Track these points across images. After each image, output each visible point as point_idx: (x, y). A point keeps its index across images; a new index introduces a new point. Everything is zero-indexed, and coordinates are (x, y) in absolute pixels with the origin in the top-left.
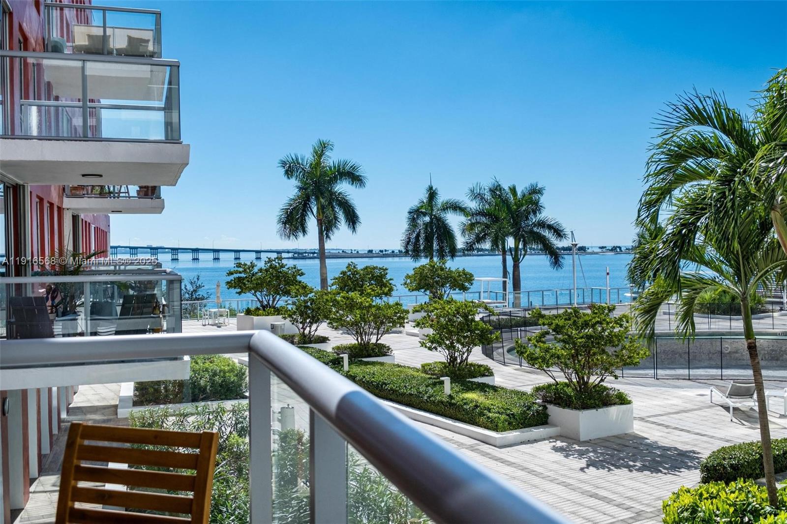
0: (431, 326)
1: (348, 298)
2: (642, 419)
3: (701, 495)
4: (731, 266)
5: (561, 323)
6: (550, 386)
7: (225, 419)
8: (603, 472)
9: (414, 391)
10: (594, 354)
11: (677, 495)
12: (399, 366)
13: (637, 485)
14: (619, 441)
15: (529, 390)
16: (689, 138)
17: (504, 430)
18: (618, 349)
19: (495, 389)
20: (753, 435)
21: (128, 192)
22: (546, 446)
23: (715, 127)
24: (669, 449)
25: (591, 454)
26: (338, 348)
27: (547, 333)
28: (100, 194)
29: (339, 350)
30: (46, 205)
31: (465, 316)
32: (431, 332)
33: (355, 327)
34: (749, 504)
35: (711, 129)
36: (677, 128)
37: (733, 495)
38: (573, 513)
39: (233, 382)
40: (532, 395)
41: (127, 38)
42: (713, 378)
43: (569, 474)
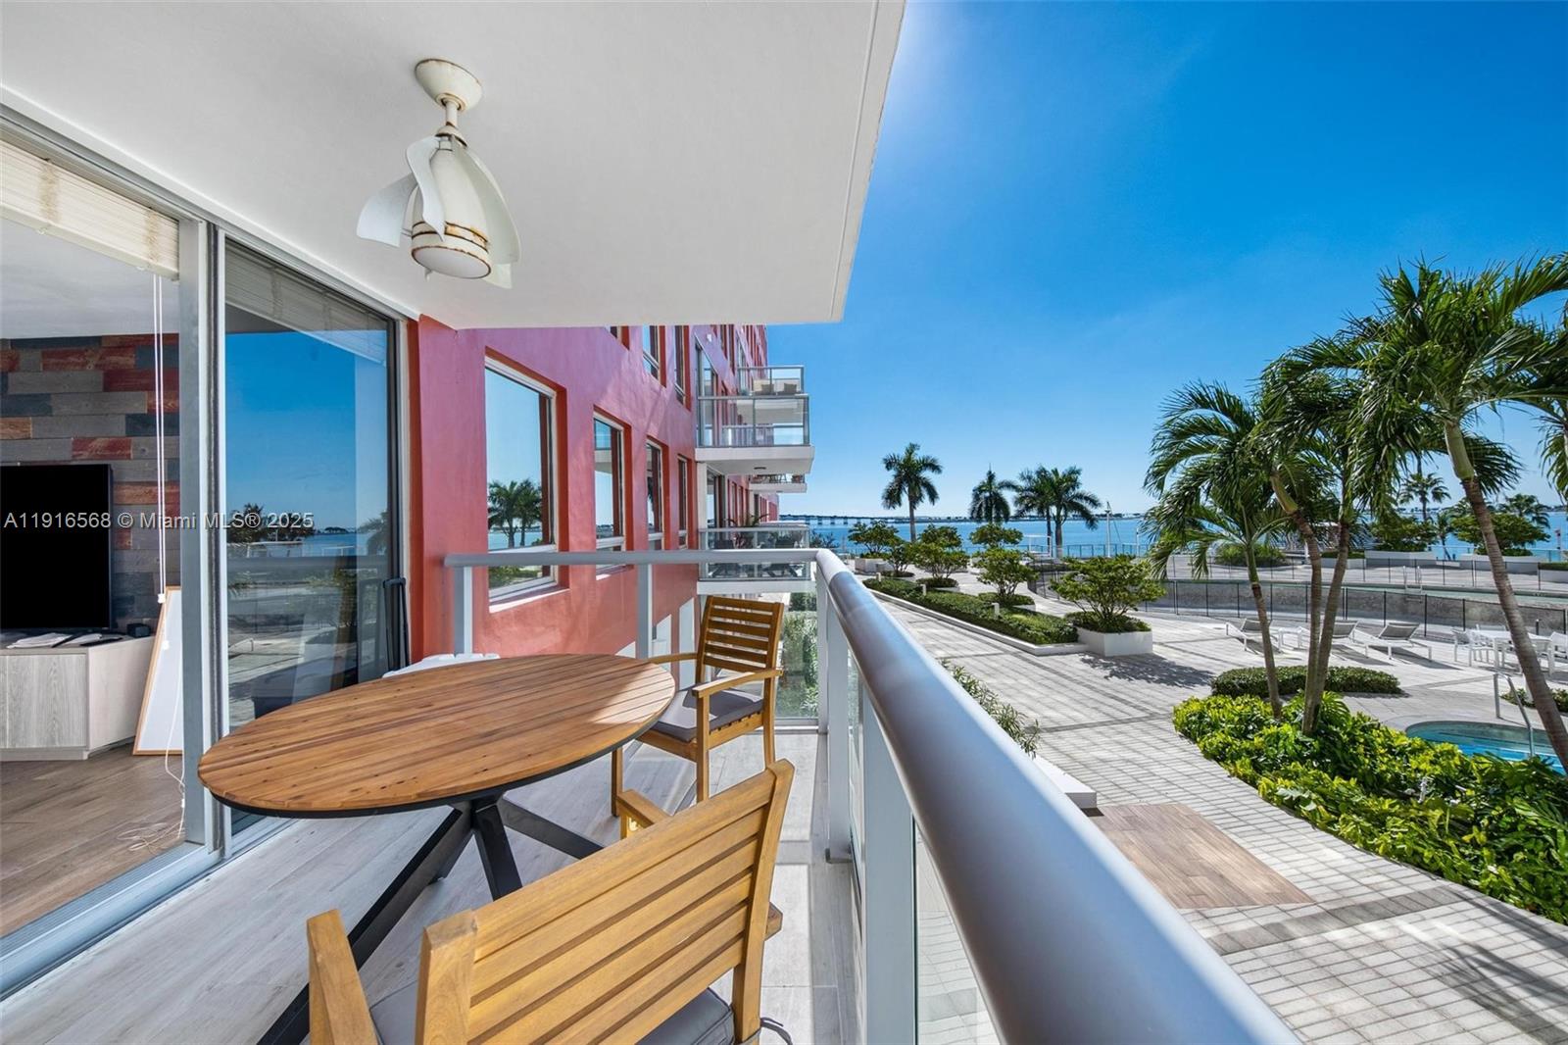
0: (985, 567)
2: (1161, 644)
3: (1209, 704)
4: (1236, 523)
5: (1088, 567)
6: (1079, 614)
8: (1124, 681)
9: (972, 612)
10: (1118, 591)
11: (1187, 703)
12: (962, 594)
13: (1153, 693)
14: (1141, 659)
15: (1062, 616)
16: (1191, 420)
17: (1041, 643)
18: (1138, 588)
19: (1034, 613)
20: (1257, 660)
21: (786, 479)
22: (1077, 658)
23: (1217, 410)
24: (1186, 668)
25: (1115, 667)
26: (920, 580)
28: (770, 480)
29: (921, 581)
30: (739, 488)
32: (985, 571)
33: (931, 567)
34: (1254, 715)
35: (1211, 412)
37: (1238, 707)
38: (1096, 708)
40: (1065, 620)
41: (784, 384)
42: (1231, 616)
43: (1094, 680)
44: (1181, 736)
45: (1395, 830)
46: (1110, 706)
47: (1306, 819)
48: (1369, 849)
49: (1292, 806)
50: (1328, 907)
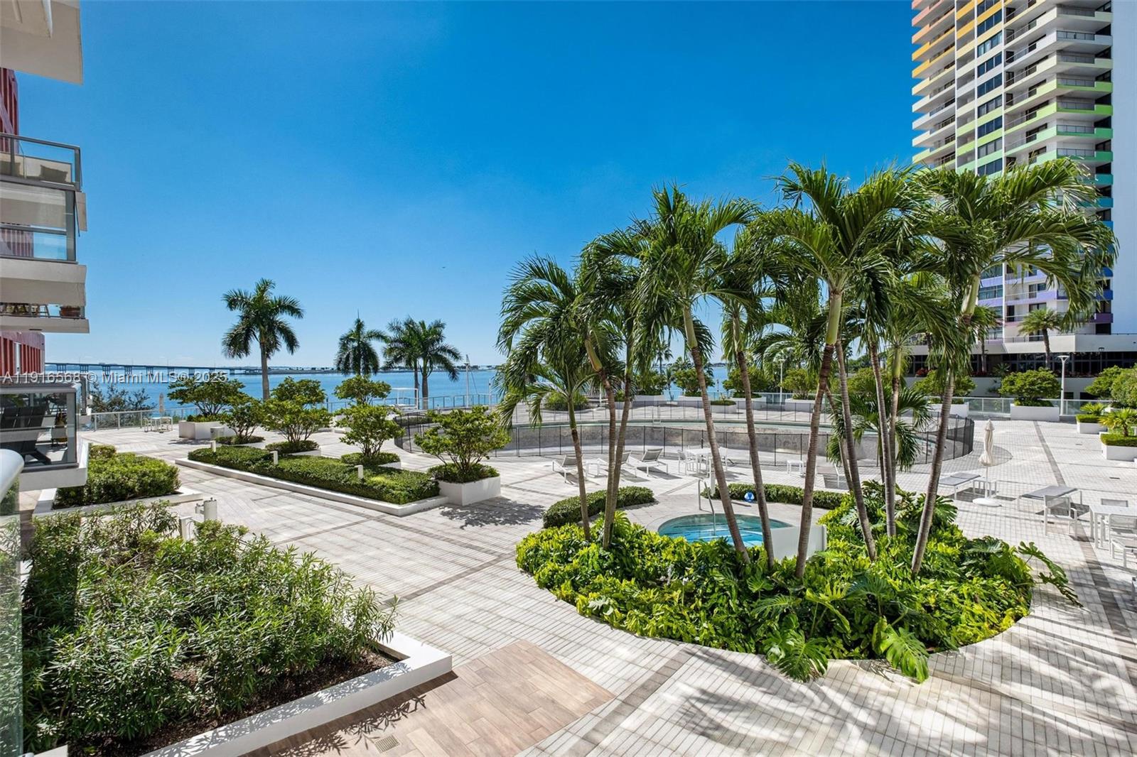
0: (349, 425)
1: (279, 405)
2: (507, 486)
3: (542, 537)
4: (561, 378)
5: (449, 420)
6: (441, 467)
7: (144, 516)
8: (476, 528)
9: (333, 478)
10: (473, 442)
11: (526, 540)
12: (323, 458)
13: (500, 535)
14: (491, 504)
15: (425, 471)
16: (532, 287)
17: (405, 502)
18: (490, 438)
19: (399, 471)
20: (573, 491)
21: (48, 312)
22: (437, 511)
23: (550, 281)
24: (524, 506)
25: (469, 515)
26: (271, 446)
27: (438, 428)
28: (14, 312)
29: (271, 447)
31: (377, 417)
32: (349, 430)
33: (286, 429)
34: (573, 540)
35: (546, 282)
36: (525, 280)
37: (562, 536)
38: (452, 562)
39: (164, 481)
40: (427, 475)
41: (40, 168)
42: (555, 454)
43: (453, 531)
44: (522, 572)
45: (658, 614)
46: (465, 556)
47: (607, 622)
48: (644, 634)
49: (598, 614)
50: (622, 698)
